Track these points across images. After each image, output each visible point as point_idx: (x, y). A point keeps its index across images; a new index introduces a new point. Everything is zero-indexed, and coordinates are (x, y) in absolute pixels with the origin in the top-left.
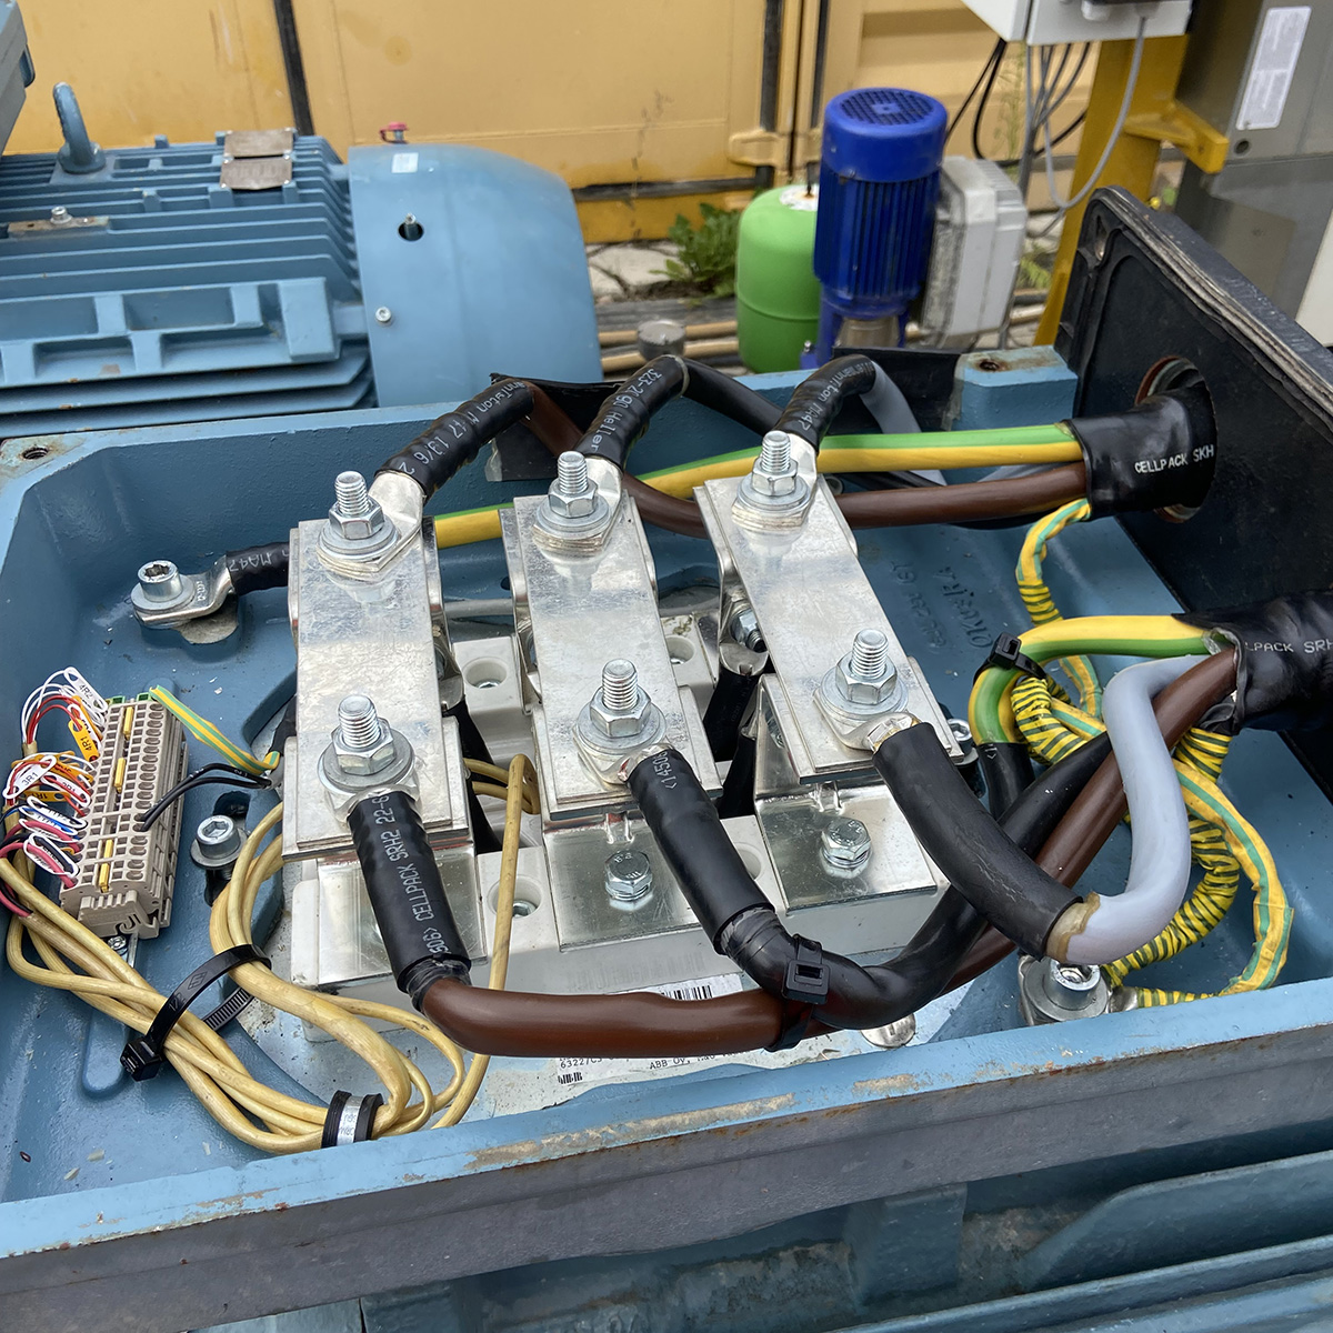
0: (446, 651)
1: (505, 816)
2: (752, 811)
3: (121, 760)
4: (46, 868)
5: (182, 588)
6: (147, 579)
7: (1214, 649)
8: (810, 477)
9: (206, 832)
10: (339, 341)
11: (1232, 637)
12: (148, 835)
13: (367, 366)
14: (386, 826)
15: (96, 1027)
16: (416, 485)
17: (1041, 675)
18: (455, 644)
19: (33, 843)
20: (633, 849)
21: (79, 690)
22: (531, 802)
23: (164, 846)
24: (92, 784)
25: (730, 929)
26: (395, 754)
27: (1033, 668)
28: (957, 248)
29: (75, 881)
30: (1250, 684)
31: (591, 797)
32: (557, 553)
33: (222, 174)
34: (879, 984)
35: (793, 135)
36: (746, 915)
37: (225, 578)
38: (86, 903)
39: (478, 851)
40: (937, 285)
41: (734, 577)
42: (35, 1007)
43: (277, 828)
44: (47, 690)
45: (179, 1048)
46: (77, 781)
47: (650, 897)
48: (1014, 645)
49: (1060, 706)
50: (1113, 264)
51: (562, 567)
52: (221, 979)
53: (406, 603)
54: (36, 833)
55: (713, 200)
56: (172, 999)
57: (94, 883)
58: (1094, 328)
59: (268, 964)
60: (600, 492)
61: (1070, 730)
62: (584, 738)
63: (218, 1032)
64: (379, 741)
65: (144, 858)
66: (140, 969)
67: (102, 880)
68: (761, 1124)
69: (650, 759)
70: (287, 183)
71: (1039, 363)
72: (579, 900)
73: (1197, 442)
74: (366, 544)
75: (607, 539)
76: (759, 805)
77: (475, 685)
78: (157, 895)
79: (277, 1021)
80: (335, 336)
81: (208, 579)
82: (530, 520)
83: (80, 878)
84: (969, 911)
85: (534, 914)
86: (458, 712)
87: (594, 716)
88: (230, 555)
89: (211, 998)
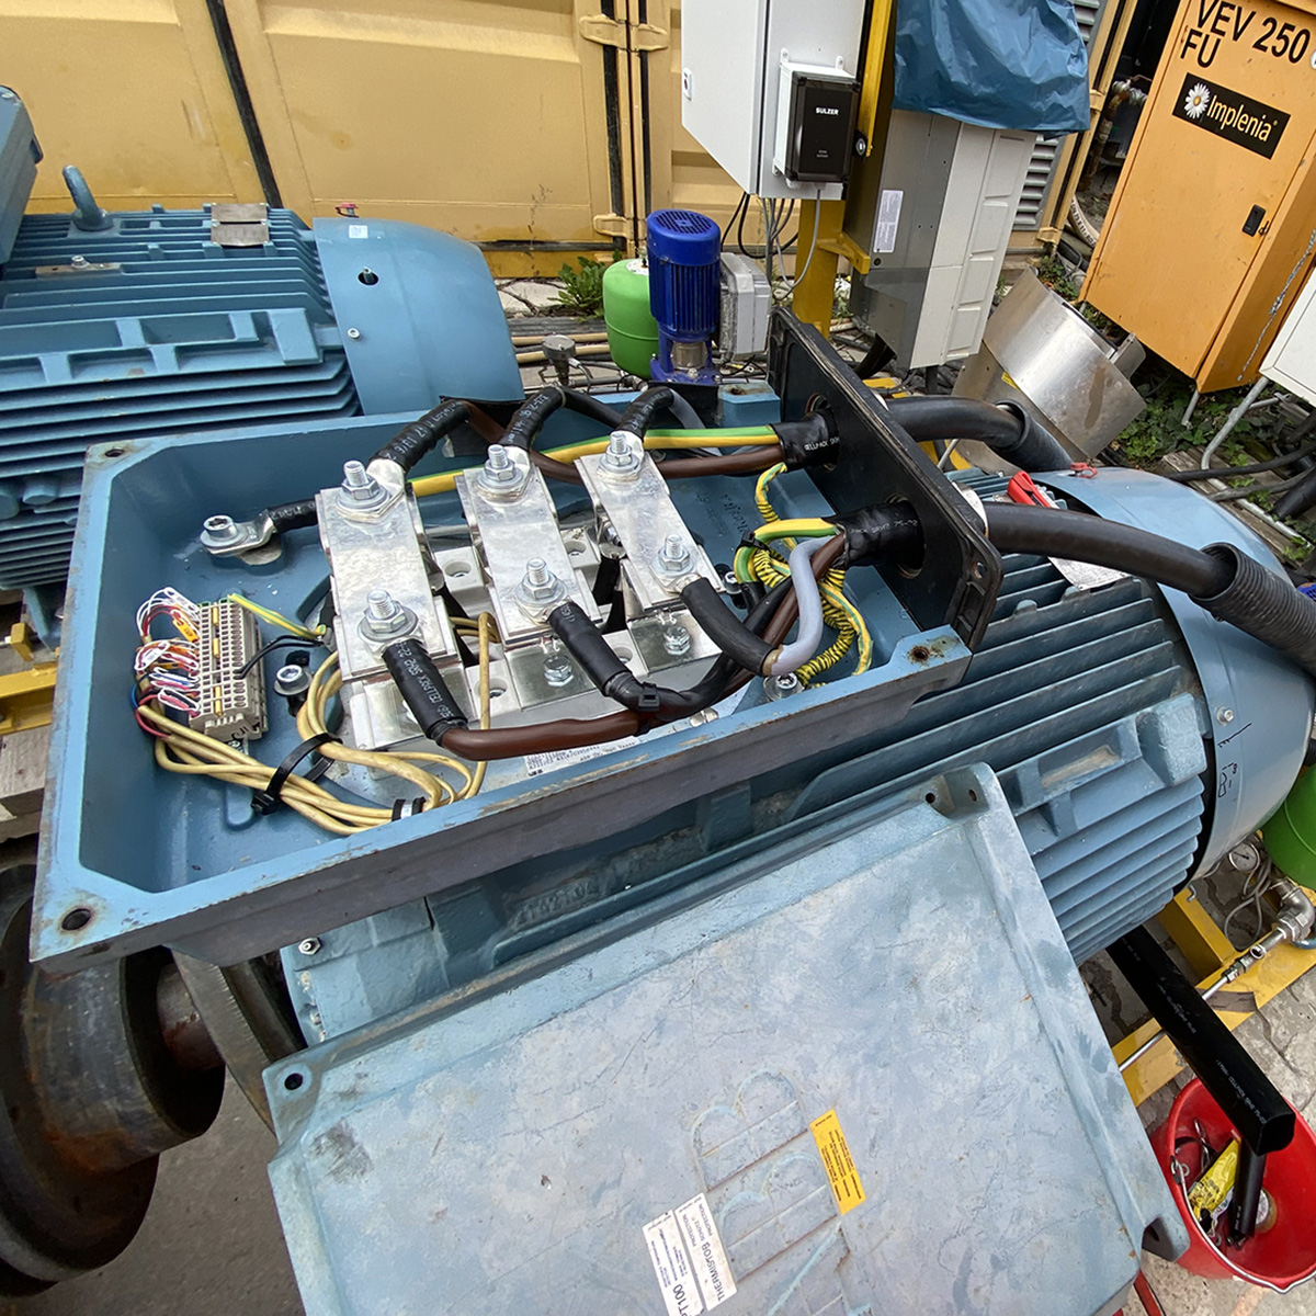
0: (430, 558)
1: (480, 645)
2: (626, 628)
3: (216, 640)
4: (176, 707)
5: (238, 531)
6: (211, 528)
7: (838, 533)
8: (640, 455)
9: (283, 675)
10: (321, 351)
11: (842, 527)
12: (244, 681)
13: (346, 366)
14: (406, 658)
15: (229, 793)
16: (398, 466)
17: (766, 548)
18: (436, 554)
19: (164, 694)
20: (559, 654)
21: (176, 600)
22: (495, 636)
23: (256, 686)
24: (198, 655)
25: (609, 683)
26: (406, 619)
27: (763, 546)
28: (734, 306)
29: (198, 713)
30: (850, 548)
31: (530, 630)
32: (494, 500)
33: (213, 234)
34: (687, 698)
35: (635, 219)
36: (617, 677)
37: (269, 524)
38: (209, 724)
39: (466, 665)
40: (726, 326)
41: (601, 508)
42: (184, 787)
43: (336, 666)
44: (153, 602)
45: (288, 793)
46: (187, 655)
47: (571, 677)
48: (752, 535)
49: (776, 563)
50: (788, 346)
51: (499, 508)
52: (309, 755)
53: (400, 534)
54: (165, 688)
55: (587, 256)
56: (280, 769)
57: (212, 712)
58: (784, 375)
59: (340, 741)
60: (517, 465)
61: (780, 574)
62: (521, 600)
63: (314, 782)
64: (395, 614)
65: (245, 694)
66: (253, 755)
67: (218, 709)
68: (633, 769)
69: (559, 608)
70: (267, 243)
71: (761, 391)
72: (530, 684)
73: (831, 436)
74: (369, 502)
75: (524, 491)
76: (630, 625)
77: (452, 575)
78: (258, 714)
79: (350, 773)
80: (318, 348)
81: (255, 523)
82: (475, 482)
83: (202, 710)
84: (731, 661)
85: (504, 694)
86: (443, 592)
87: (525, 589)
88: (270, 509)
89: (306, 765)
